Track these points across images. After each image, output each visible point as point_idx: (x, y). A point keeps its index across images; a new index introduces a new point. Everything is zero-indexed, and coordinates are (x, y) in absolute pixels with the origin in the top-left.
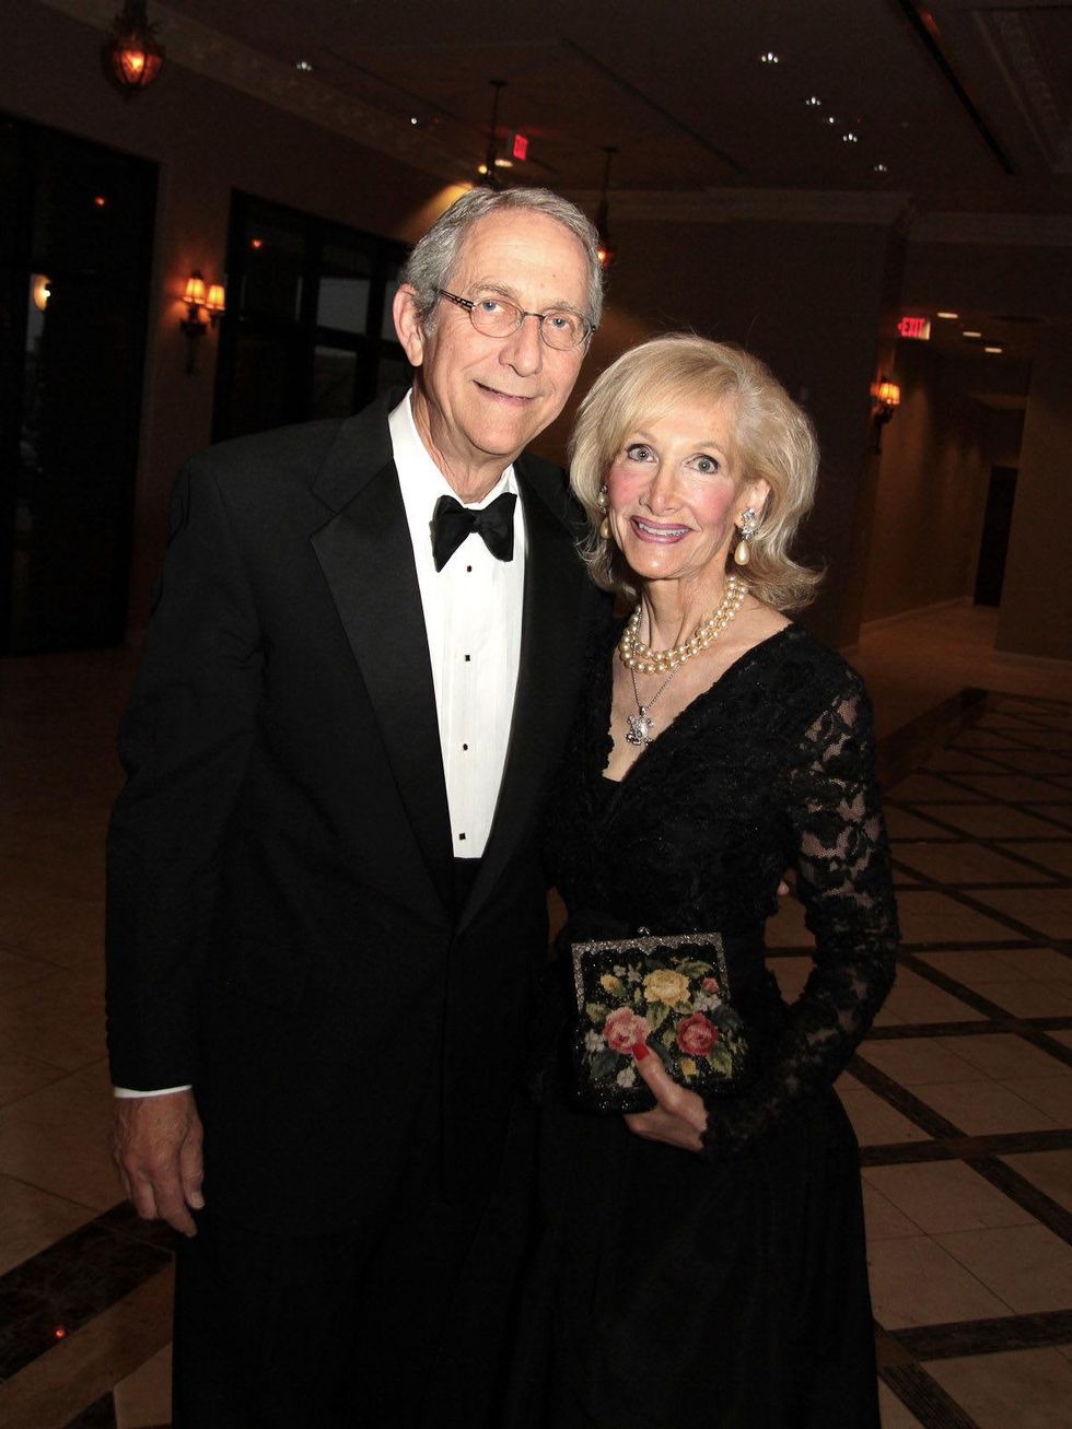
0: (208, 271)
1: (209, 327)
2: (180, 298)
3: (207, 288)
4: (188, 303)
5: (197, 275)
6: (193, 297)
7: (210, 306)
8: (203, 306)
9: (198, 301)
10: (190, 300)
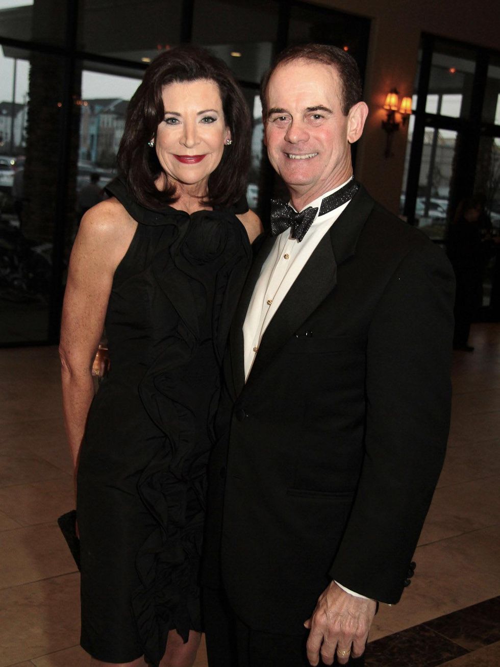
0: (402, 88)
1: (401, 125)
2: (382, 107)
3: (400, 99)
4: (387, 110)
5: (394, 91)
6: (390, 106)
7: (403, 111)
8: (398, 111)
9: (394, 108)
10: (387, 107)
